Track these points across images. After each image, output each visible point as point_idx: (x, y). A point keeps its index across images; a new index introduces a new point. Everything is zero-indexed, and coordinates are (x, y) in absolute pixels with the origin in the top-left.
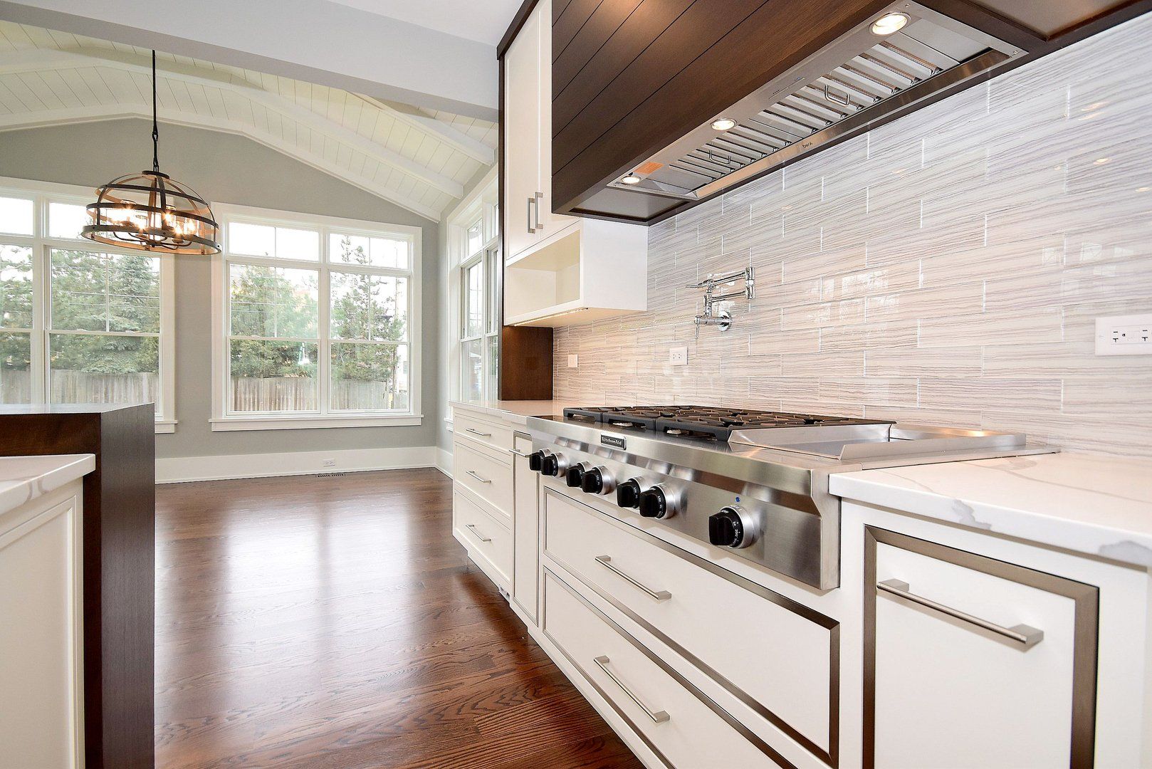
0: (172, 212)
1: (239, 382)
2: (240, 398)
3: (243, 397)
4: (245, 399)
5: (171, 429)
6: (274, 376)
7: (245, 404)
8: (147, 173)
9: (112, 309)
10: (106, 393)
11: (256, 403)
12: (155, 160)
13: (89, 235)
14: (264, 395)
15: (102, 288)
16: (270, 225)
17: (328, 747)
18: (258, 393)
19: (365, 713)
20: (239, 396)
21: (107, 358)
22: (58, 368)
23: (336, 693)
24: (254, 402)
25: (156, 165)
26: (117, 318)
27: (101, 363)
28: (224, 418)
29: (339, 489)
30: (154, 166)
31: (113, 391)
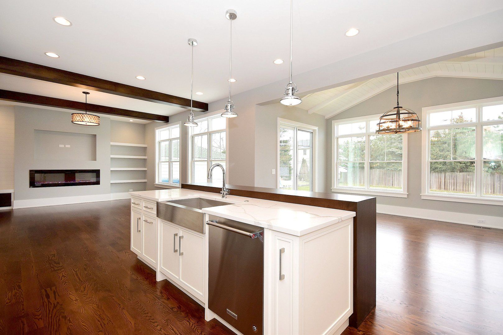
0: (403, 120)
1: (446, 174)
2: (447, 181)
3: (448, 181)
4: (449, 182)
5: (406, 196)
6: (466, 172)
7: (449, 185)
8: (395, 108)
9: (394, 146)
10: (392, 177)
11: (455, 184)
12: (398, 102)
13: (378, 133)
14: (460, 180)
15: (392, 139)
16: (450, 110)
17: (432, 332)
18: (456, 179)
19: (452, 331)
20: (446, 181)
21: (392, 165)
22: (378, 168)
23: (443, 318)
24: (454, 184)
25: (398, 104)
26: (396, 150)
27: (391, 166)
28: (426, 194)
29: (483, 236)
30: (398, 105)
31: (395, 176)
